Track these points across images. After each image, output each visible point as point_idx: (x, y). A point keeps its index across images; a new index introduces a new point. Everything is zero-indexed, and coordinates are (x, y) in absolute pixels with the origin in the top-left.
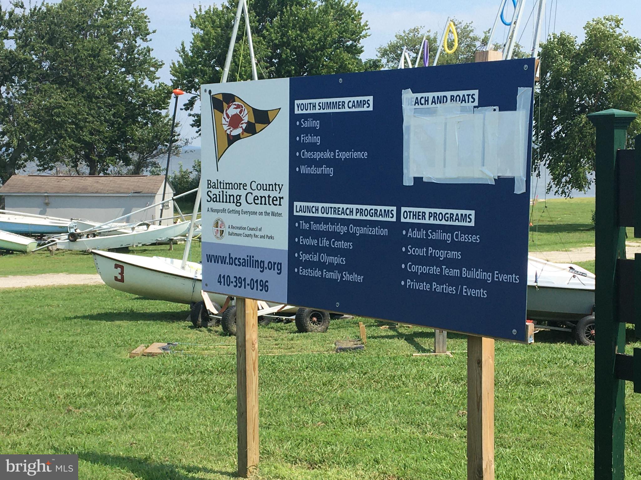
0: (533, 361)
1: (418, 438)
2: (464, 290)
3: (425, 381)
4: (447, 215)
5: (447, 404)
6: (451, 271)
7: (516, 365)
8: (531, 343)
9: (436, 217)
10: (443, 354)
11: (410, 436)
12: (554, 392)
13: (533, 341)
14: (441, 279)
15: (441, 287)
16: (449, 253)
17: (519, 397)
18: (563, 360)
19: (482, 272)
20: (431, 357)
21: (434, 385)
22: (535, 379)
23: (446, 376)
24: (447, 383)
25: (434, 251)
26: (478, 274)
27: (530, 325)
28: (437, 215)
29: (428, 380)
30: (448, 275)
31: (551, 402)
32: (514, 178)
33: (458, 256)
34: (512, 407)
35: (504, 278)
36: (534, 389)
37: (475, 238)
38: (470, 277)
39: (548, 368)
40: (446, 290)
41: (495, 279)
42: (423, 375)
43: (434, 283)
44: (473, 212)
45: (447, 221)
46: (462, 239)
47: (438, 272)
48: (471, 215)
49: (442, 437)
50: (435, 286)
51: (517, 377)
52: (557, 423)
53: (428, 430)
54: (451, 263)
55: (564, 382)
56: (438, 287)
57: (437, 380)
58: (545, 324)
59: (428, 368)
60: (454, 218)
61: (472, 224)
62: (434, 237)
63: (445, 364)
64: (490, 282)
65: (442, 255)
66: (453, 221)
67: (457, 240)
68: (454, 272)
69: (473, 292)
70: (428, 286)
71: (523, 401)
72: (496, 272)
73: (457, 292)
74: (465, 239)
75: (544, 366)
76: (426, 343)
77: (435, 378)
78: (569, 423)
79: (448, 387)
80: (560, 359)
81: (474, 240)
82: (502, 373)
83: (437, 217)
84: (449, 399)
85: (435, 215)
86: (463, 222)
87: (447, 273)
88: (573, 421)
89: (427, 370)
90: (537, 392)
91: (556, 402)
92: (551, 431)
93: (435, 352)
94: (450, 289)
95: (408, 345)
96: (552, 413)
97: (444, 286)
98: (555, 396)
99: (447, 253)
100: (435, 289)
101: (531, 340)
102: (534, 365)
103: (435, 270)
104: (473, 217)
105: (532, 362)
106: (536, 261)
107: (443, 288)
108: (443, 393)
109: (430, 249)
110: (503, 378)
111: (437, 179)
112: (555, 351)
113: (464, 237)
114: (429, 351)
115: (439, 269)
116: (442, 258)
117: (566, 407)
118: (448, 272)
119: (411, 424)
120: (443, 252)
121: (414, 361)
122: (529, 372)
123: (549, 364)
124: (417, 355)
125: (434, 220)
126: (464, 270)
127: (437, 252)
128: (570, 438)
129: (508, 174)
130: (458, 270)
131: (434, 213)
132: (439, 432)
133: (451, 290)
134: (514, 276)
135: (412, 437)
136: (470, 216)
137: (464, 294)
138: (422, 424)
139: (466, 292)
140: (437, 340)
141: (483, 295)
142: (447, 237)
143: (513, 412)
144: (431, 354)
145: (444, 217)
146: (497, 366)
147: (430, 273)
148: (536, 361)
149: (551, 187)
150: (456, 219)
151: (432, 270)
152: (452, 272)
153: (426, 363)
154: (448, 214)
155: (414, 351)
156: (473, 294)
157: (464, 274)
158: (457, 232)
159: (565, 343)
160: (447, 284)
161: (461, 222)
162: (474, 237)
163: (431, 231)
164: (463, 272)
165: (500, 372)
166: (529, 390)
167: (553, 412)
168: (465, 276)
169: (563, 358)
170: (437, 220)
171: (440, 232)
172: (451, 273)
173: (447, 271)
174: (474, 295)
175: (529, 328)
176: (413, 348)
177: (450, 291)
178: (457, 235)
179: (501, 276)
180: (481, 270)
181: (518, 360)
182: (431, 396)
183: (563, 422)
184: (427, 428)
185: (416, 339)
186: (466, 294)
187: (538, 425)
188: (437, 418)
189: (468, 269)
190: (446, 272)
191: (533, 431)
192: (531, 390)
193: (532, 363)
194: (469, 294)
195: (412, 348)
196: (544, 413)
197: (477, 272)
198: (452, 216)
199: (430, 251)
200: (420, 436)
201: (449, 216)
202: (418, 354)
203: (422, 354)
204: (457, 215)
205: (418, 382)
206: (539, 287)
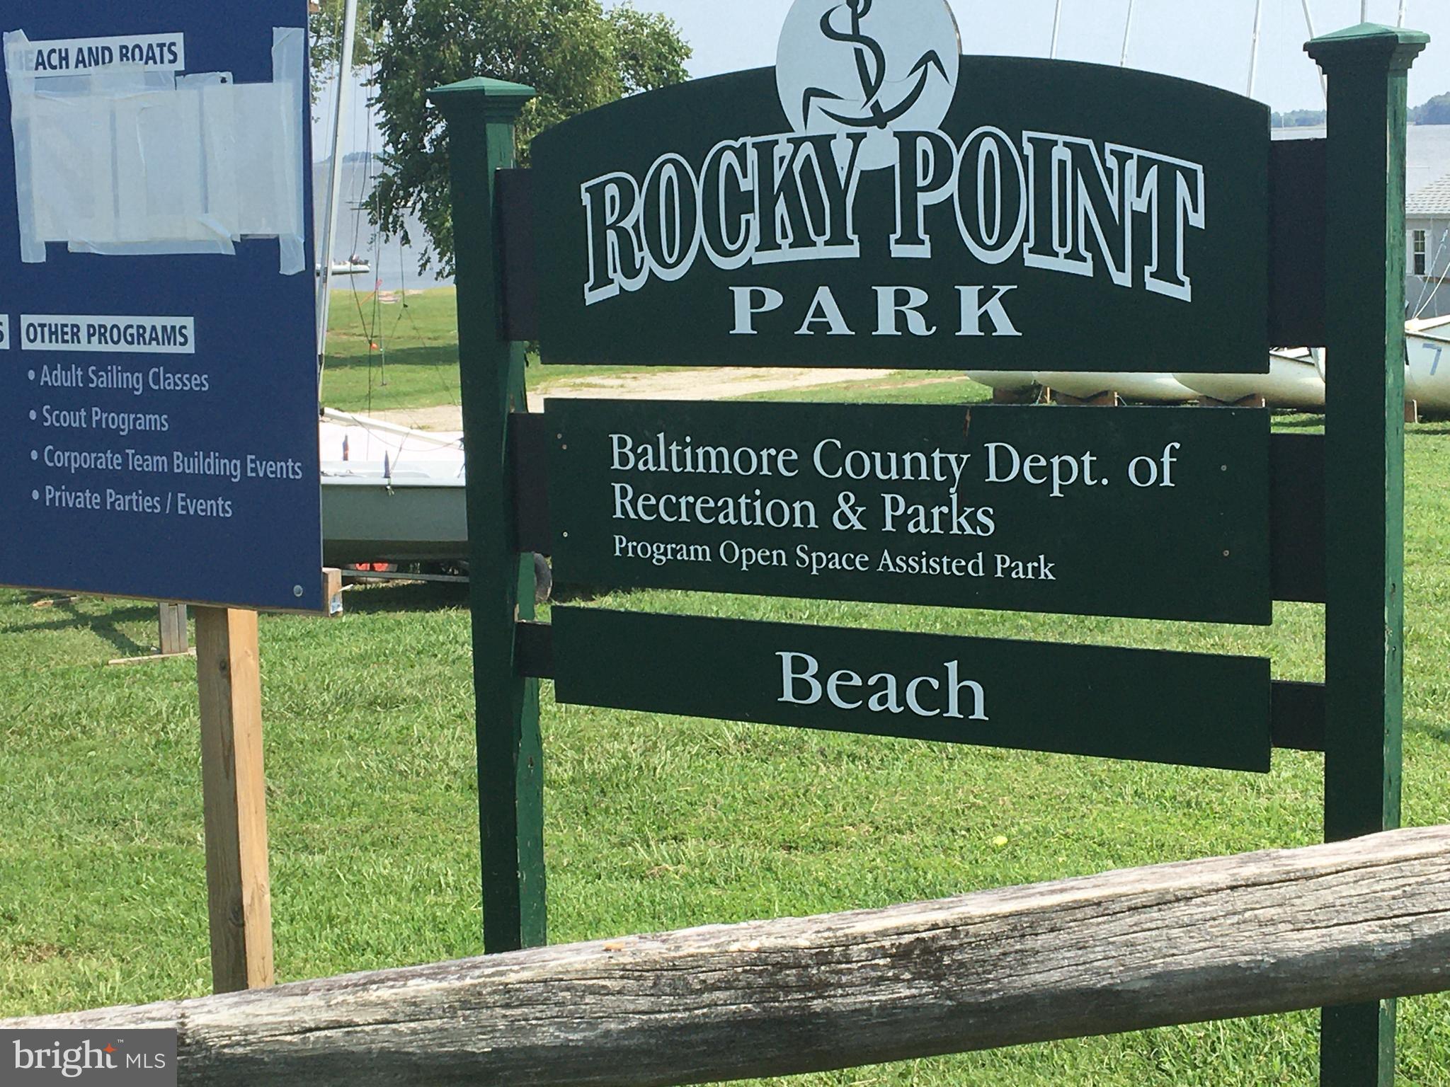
0: (385, 655)
1: (112, 854)
2: (180, 503)
3: (134, 721)
4: (130, 331)
5: (185, 769)
6: (147, 460)
7: (348, 666)
8: (337, 613)
9: (104, 335)
10: (181, 656)
11: (92, 852)
12: (426, 718)
13: (341, 609)
14: (126, 481)
15: (127, 498)
16: (140, 419)
17: (350, 738)
18: (449, 646)
19: (219, 458)
20: (152, 665)
21: (158, 727)
22: (387, 694)
23: (185, 706)
24: (187, 720)
25: (105, 416)
26: (209, 463)
27: (334, 575)
28: (106, 331)
29: (144, 718)
30: (140, 469)
31: (420, 741)
32: (277, 240)
33: (162, 425)
34: (333, 761)
35: (269, 469)
36: (383, 715)
37: (198, 382)
38: (191, 471)
39: (417, 667)
40: (138, 507)
41: (250, 474)
42: (131, 707)
43: (108, 491)
44: (189, 322)
45: (132, 343)
46: (169, 384)
47: (118, 465)
48: (185, 327)
49: (169, 844)
50: (111, 497)
51: (346, 693)
52: (429, 787)
53: (139, 832)
54: (146, 442)
55: (451, 695)
56: (119, 499)
57: (165, 715)
58: (415, 568)
59: (143, 689)
60: (147, 336)
61: (190, 348)
62: (102, 382)
63: (185, 677)
64: (237, 480)
65: (124, 424)
66: (145, 343)
67: (157, 388)
68: (156, 463)
69: (201, 507)
70: (97, 498)
71: (358, 745)
72: (249, 457)
73: (164, 507)
74: (176, 384)
75: (410, 663)
76: (141, 633)
77: (159, 713)
78: (457, 784)
79: (188, 731)
80: (443, 644)
81: (196, 385)
82: (314, 688)
83: (108, 335)
84: (190, 757)
85: (103, 330)
86: (169, 344)
87: (139, 466)
88: (465, 777)
89: (141, 694)
90: (389, 723)
91: (431, 741)
92: (415, 805)
93: (160, 651)
94: (148, 501)
95: (99, 639)
96: (419, 765)
97: (134, 497)
98: (429, 728)
99: (136, 419)
100: (112, 504)
101: (336, 606)
102: (387, 663)
103: (109, 461)
104: (190, 332)
105: (382, 656)
106: (386, 429)
107: (131, 501)
108: (177, 743)
109: (96, 413)
110: (317, 698)
111: (102, 245)
112: (432, 628)
113: (172, 381)
114: (146, 650)
115: (118, 458)
116: (123, 430)
117: (452, 749)
118: (141, 462)
119: (99, 821)
120: (126, 416)
121: (111, 676)
122: (375, 679)
123: (421, 659)
124: (119, 661)
125: (100, 342)
126: (178, 458)
127: (113, 418)
128: (456, 817)
129: (263, 229)
130: (164, 458)
131: (100, 326)
132: (163, 834)
133: (147, 504)
134: (290, 463)
135: (98, 853)
136: (184, 331)
137: (180, 512)
138: (124, 820)
139: (185, 508)
140: (163, 624)
141: (224, 511)
142: (134, 381)
143: (334, 772)
144: (152, 657)
145: (123, 333)
146: (303, 671)
147: (99, 467)
148: (392, 653)
149: (428, 260)
150: (151, 339)
151: (104, 460)
152: (150, 463)
153: (140, 679)
154: (131, 326)
155: (112, 654)
156: (202, 510)
157: (178, 467)
158: (157, 370)
159: (457, 609)
160: (140, 492)
161: (164, 344)
162: (196, 379)
163: (94, 368)
164: (176, 462)
165: (311, 685)
166: (371, 719)
167: (423, 763)
168: (180, 470)
169: (450, 642)
170: (106, 343)
171: (118, 371)
172: (148, 466)
173: (138, 460)
174: (204, 514)
175: (330, 580)
176: (110, 647)
177: (149, 507)
178: (156, 376)
179: (261, 465)
180: (217, 454)
181: (351, 653)
182: (148, 753)
183: (443, 782)
184: (134, 827)
185: (117, 626)
186: (184, 512)
187: (388, 796)
188: (160, 803)
189: (188, 454)
190: (136, 463)
191: (377, 809)
192: (376, 719)
193: (382, 658)
194: (192, 512)
195: (107, 647)
196: (403, 767)
197: (207, 460)
198: (141, 331)
199: (97, 415)
200: (116, 847)
201: (134, 331)
202: (122, 661)
203: (132, 659)
204: (154, 328)
205: (120, 723)
206: (395, 487)
